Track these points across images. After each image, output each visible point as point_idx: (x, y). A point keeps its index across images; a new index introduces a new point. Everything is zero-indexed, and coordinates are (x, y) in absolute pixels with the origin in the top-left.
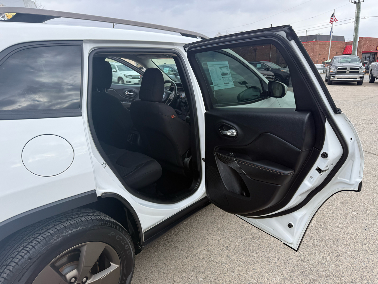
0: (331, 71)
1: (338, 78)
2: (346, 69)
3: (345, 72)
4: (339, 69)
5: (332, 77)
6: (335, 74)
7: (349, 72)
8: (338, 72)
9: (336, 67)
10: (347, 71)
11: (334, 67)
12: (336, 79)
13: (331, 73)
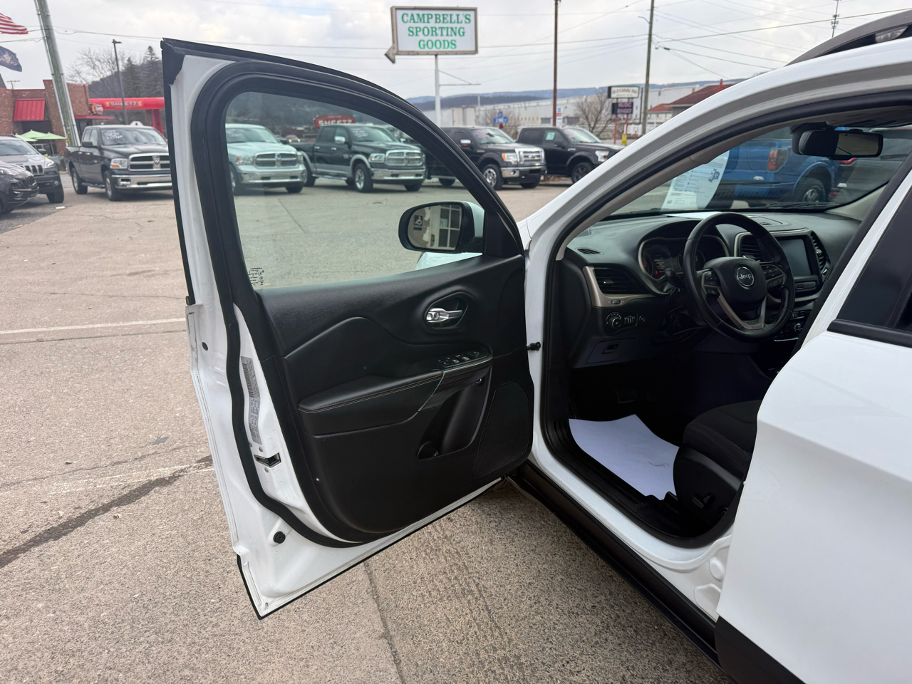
0: (114, 166)
1: (139, 184)
2: (150, 158)
3: (151, 166)
4: (134, 159)
5: (123, 180)
6: (127, 172)
7: (159, 166)
8: (132, 166)
9: (126, 155)
10: (155, 166)
11: (119, 156)
12: (135, 186)
13: (116, 171)
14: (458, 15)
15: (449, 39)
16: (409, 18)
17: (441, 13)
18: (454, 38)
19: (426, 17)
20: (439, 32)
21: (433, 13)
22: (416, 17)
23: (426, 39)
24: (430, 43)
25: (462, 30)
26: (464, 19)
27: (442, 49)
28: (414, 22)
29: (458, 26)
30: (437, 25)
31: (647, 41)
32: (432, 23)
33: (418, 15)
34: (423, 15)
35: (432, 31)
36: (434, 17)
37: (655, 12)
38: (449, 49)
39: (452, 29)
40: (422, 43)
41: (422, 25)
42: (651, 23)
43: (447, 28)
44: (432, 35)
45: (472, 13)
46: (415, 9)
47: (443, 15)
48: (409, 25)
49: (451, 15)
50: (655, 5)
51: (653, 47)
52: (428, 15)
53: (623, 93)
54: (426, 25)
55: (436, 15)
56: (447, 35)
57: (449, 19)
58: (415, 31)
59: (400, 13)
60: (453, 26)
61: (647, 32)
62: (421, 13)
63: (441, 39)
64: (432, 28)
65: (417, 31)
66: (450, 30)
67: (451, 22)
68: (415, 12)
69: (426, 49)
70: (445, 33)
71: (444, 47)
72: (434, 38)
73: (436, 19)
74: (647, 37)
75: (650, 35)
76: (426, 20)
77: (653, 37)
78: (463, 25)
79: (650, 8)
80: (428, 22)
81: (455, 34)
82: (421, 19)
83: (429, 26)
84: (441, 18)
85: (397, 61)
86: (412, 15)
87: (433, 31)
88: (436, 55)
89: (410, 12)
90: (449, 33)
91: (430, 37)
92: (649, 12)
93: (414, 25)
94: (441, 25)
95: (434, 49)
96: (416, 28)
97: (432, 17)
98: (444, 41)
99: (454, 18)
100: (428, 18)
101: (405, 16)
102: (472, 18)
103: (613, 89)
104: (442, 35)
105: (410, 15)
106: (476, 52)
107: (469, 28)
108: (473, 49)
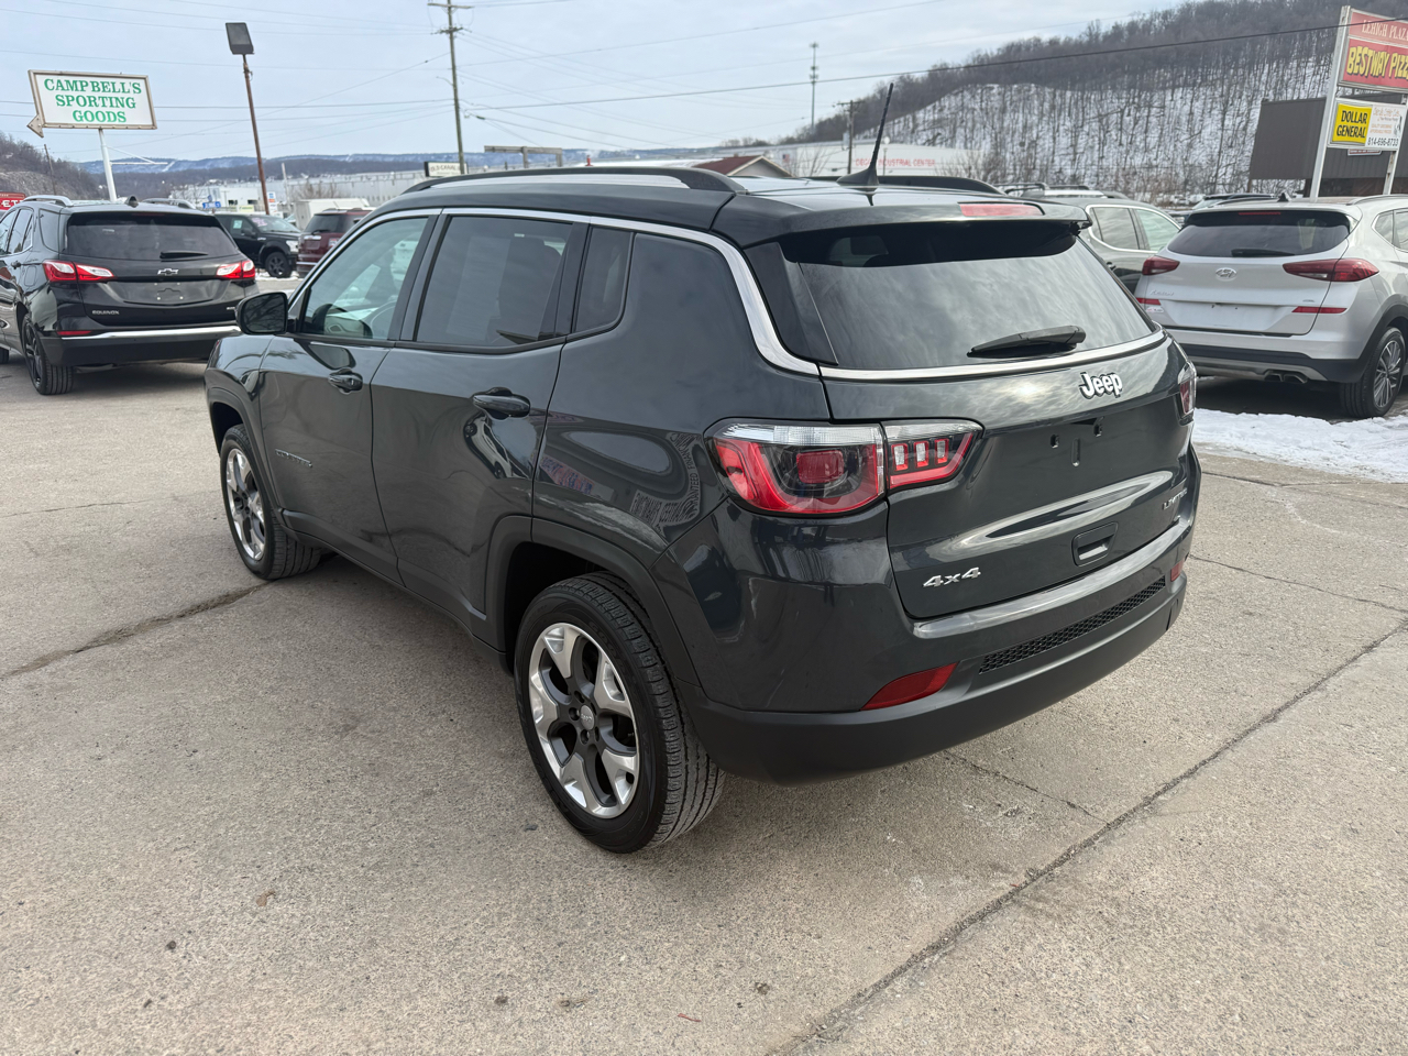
14: (123, 84)
15: (116, 110)
16: (55, 85)
17: (99, 80)
18: (121, 109)
19: (79, 84)
20: (100, 102)
21: (88, 79)
22: (64, 84)
23: (83, 110)
24: (89, 115)
25: (130, 101)
26: (132, 89)
27: (106, 122)
28: (63, 89)
29: (126, 96)
30: (97, 95)
31: (453, 108)
32: (88, 91)
33: (68, 82)
34: (75, 82)
35: (90, 102)
36: (90, 84)
37: (458, 72)
38: (117, 122)
39: (117, 99)
40: (77, 114)
41: (75, 94)
42: (455, 85)
43: (111, 98)
44: (91, 105)
45: (142, 82)
46: (61, 74)
47: (103, 83)
48: (56, 93)
49: (113, 84)
50: (457, 64)
51: (462, 115)
52: (81, 82)
53: (445, 171)
54: (80, 93)
55: (93, 83)
56: (112, 106)
57: (111, 87)
58: (65, 100)
59: (41, 79)
60: (119, 95)
61: (453, 97)
62: (71, 79)
63: (104, 110)
64: (89, 97)
65: (68, 101)
66: (114, 100)
67: (114, 91)
68: (63, 79)
69: (85, 122)
70: (108, 103)
71: (109, 120)
72: (94, 110)
73: (93, 87)
74: (453, 102)
75: (456, 100)
76: (80, 88)
77: (460, 102)
78: (131, 95)
79: (451, 66)
80: (82, 90)
81: (123, 106)
82: (73, 87)
83: (85, 94)
84: (100, 86)
85: (44, 135)
86: (59, 81)
87: (92, 101)
88: (100, 129)
89: (55, 78)
90: (114, 104)
91: (87, 108)
92: (451, 72)
93: (64, 93)
94: (101, 94)
95: (96, 122)
96: (67, 97)
97: (87, 85)
98: (108, 113)
99: (118, 86)
100: (82, 87)
101: (49, 83)
102: (143, 87)
103: (431, 165)
104: (104, 106)
105: (56, 82)
106: (153, 126)
107: (141, 99)
108: (151, 123)
